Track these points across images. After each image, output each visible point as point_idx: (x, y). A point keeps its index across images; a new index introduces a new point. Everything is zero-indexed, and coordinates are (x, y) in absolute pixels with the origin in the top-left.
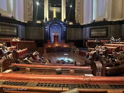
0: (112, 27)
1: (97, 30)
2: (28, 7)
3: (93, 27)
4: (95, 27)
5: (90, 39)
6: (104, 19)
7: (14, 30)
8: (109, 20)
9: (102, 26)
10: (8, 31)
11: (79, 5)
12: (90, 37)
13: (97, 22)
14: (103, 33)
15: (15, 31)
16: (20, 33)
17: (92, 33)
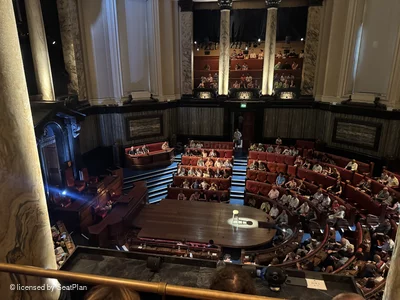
0: (166, 113)
1: (141, 121)
3: (130, 114)
4: (135, 114)
5: (129, 143)
6: (152, 96)
8: (161, 99)
9: (150, 113)
12: (129, 139)
13: (139, 102)
14: (154, 127)
17: (132, 129)
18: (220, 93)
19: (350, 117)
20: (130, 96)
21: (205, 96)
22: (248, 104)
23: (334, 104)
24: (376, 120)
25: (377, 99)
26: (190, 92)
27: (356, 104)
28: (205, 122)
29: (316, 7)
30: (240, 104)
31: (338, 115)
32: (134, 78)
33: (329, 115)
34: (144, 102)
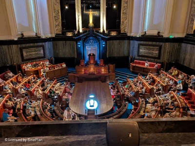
0: (167, 45)
1: (147, 47)
2: (54, 15)
3: (142, 42)
4: (145, 43)
5: (137, 58)
6: (159, 33)
7: (40, 51)
8: (165, 35)
9: (154, 43)
10: (34, 53)
11: (126, 5)
14: (154, 52)
15: (42, 52)
16: (47, 52)
17: (141, 50)
20: (145, 32)
32: (155, 22)
34: (152, 36)
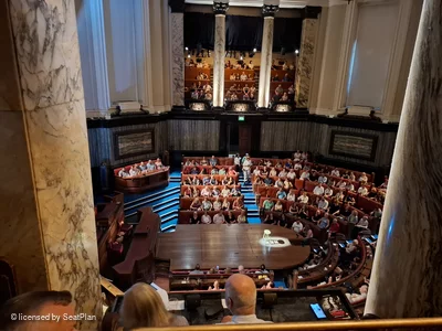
1: (131, 136)
3: (119, 129)
4: (125, 128)
5: (116, 163)
8: (152, 110)
9: (141, 126)
12: (117, 157)
13: (128, 114)
14: (144, 142)
17: (121, 146)
18: (215, 105)
19: (347, 129)
20: (118, 108)
21: (198, 107)
22: (246, 117)
23: (331, 116)
24: (372, 132)
25: (373, 112)
26: (182, 103)
27: (352, 117)
28: (199, 136)
29: (311, 20)
30: (237, 117)
31: (335, 128)
32: (120, 88)
33: (325, 128)
34: (133, 114)
